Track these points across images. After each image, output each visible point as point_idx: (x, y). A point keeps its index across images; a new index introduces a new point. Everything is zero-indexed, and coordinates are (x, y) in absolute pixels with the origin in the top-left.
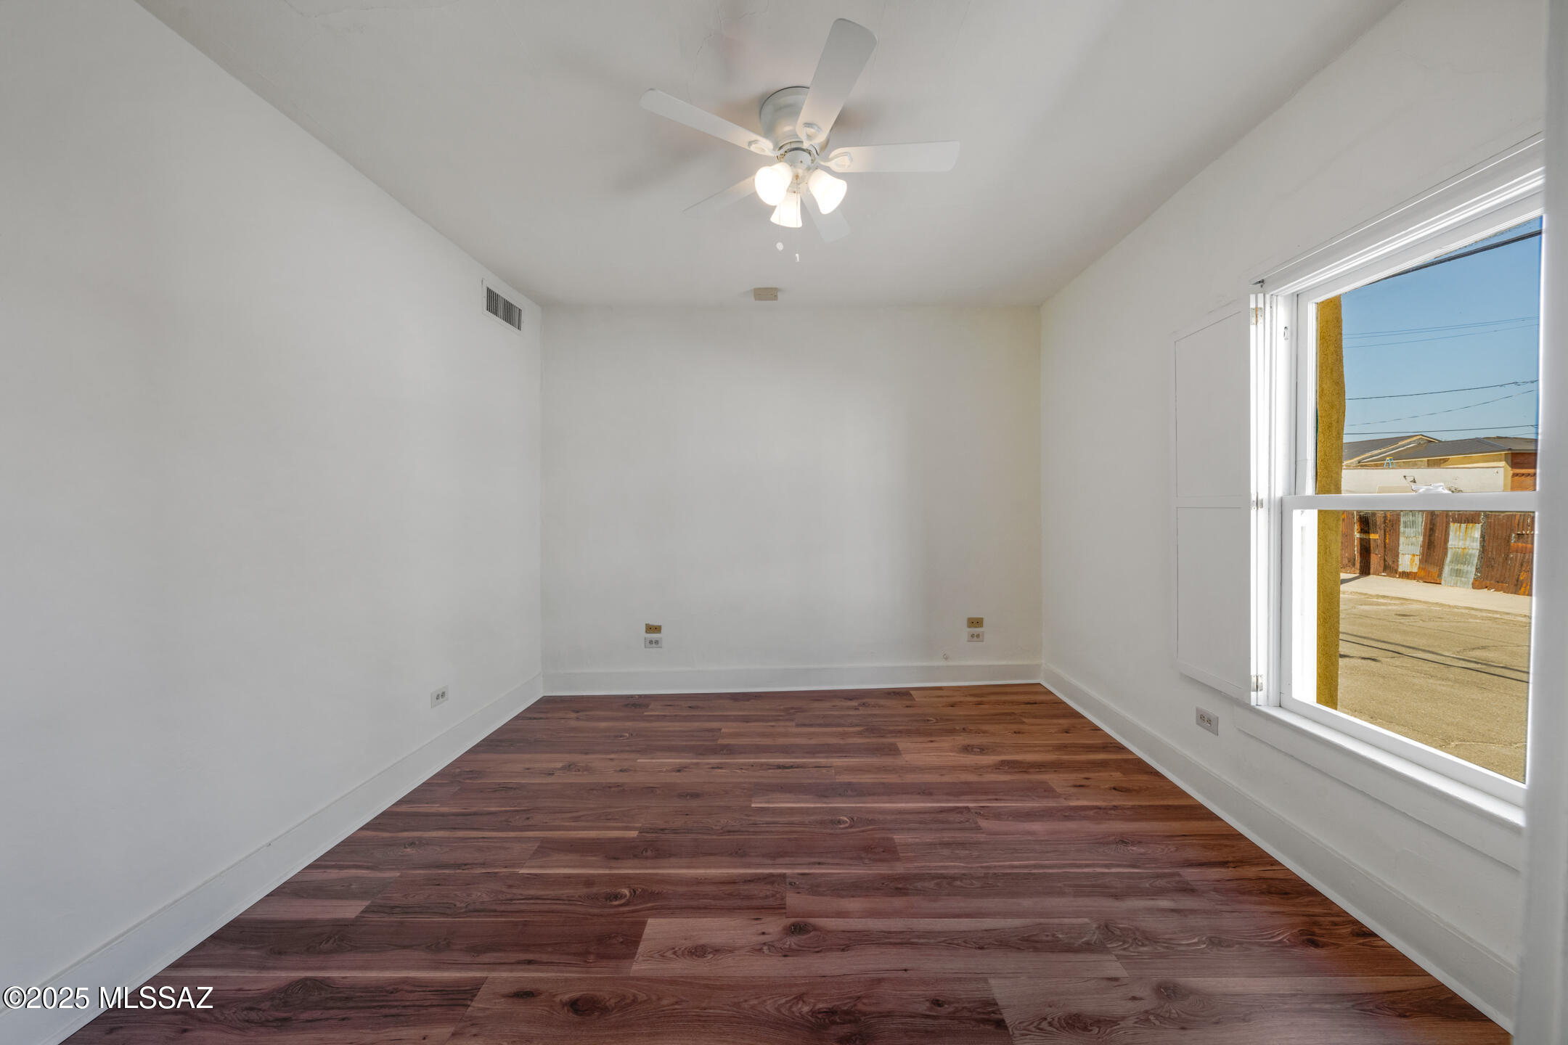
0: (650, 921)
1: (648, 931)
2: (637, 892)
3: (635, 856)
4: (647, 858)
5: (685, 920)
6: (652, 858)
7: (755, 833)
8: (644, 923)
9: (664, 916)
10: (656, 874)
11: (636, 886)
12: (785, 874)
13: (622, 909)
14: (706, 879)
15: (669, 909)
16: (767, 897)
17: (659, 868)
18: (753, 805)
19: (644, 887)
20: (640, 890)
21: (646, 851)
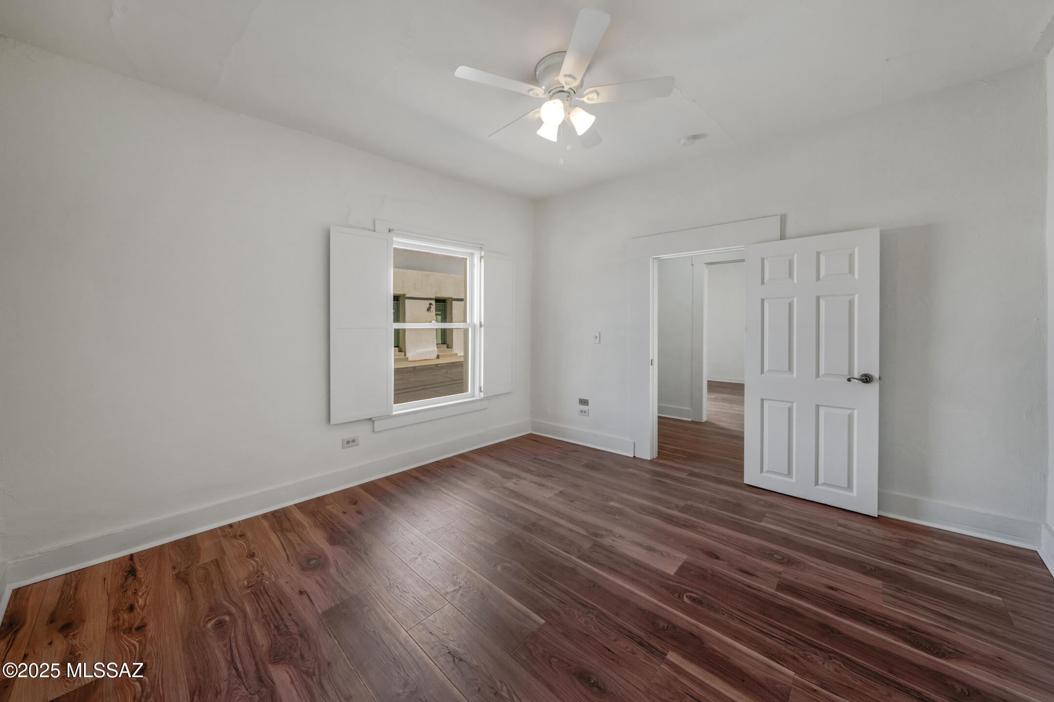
0: (672, 574)
1: (675, 569)
2: (677, 594)
3: (674, 627)
4: (665, 620)
5: (651, 564)
6: (660, 617)
7: (567, 593)
8: (676, 573)
9: (663, 572)
10: (660, 601)
11: (677, 600)
12: (577, 558)
13: (690, 589)
14: (627, 580)
15: (658, 574)
16: (598, 553)
17: (657, 605)
18: (543, 621)
19: (672, 596)
20: (675, 595)
21: (664, 627)
